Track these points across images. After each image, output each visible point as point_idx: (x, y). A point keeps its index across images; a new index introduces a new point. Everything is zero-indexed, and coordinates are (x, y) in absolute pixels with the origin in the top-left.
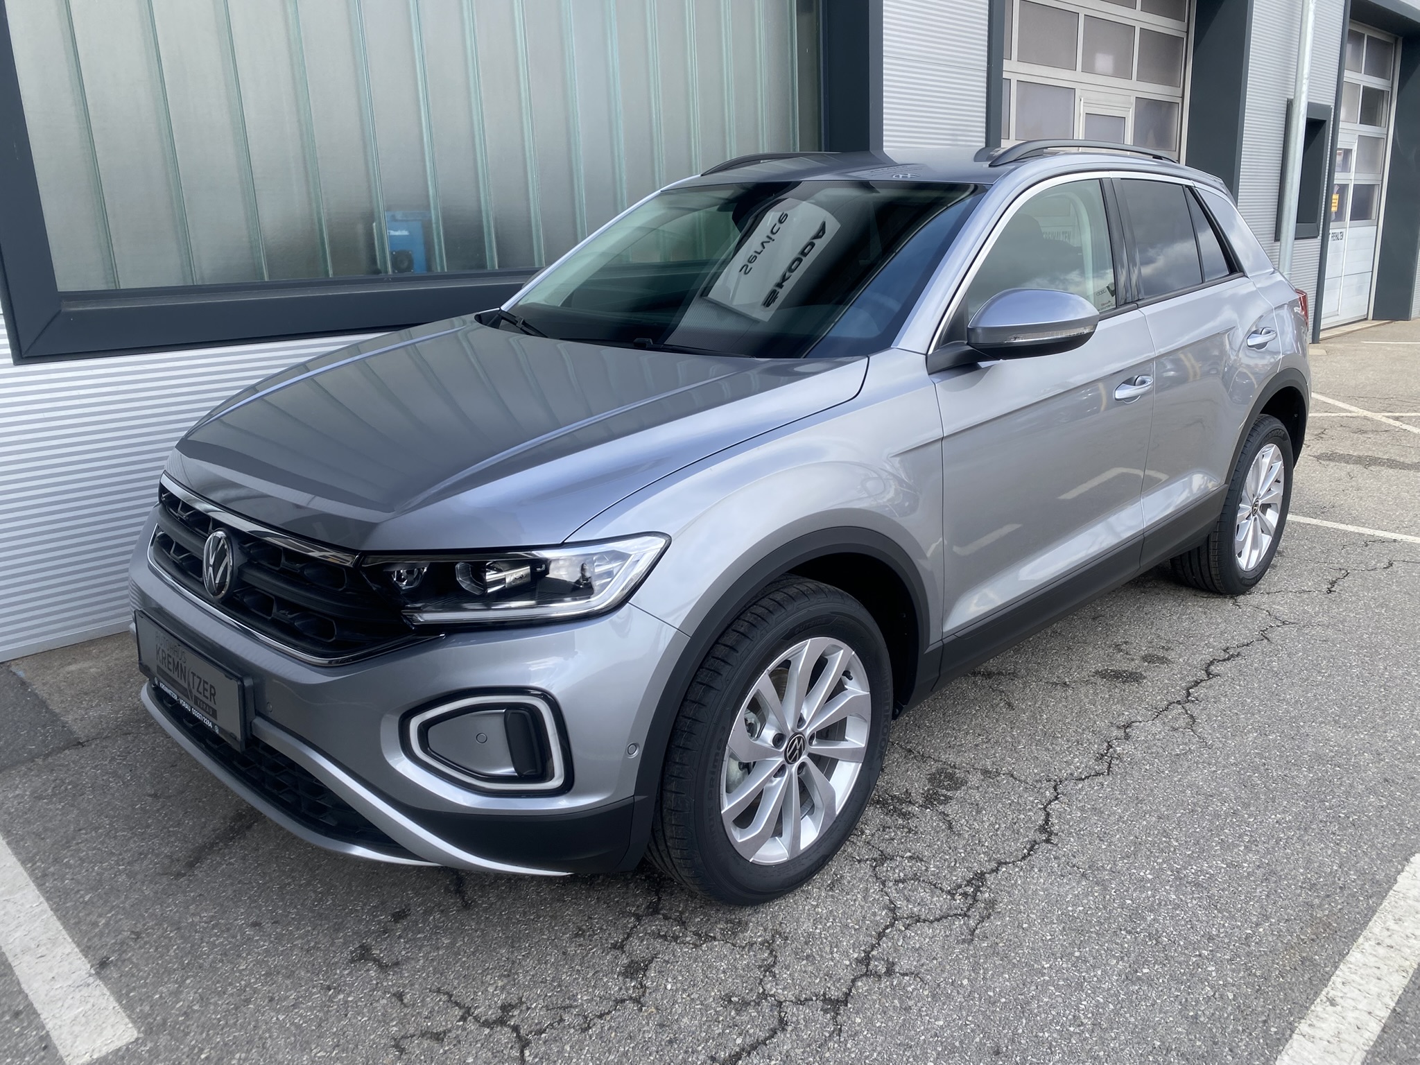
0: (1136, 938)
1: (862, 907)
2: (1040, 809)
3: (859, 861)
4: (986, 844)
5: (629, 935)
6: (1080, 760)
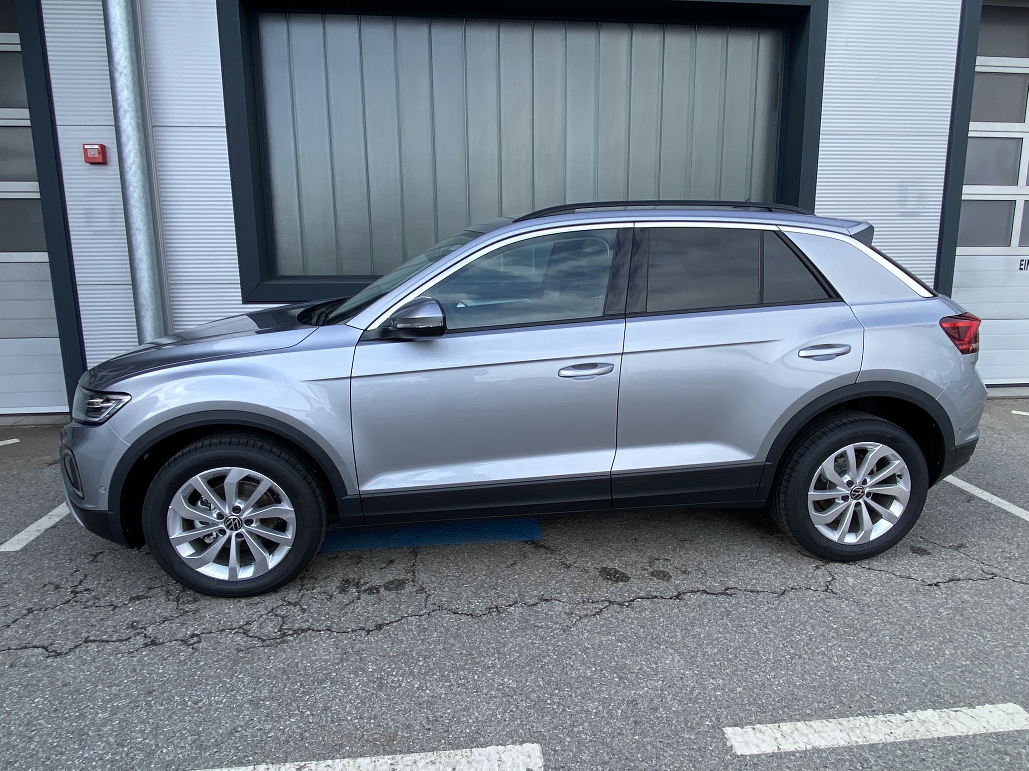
2: (402, 616)
6: (478, 605)
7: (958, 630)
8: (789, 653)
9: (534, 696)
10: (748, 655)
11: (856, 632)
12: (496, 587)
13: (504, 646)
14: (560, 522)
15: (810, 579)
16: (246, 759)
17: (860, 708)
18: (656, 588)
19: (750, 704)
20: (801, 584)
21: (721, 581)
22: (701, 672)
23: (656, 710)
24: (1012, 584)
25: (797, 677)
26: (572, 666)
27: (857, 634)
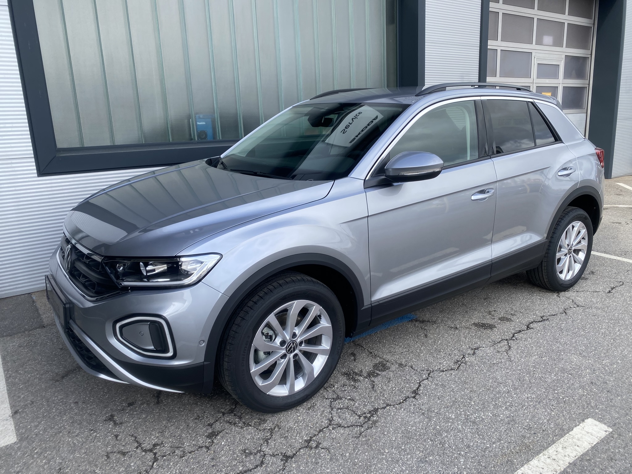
0: (433, 443)
1: (318, 418)
2: (418, 383)
3: (326, 399)
4: (386, 396)
5: (217, 421)
6: (447, 363)
15: (564, 303)
20: (565, 306)
21: (533, 314)
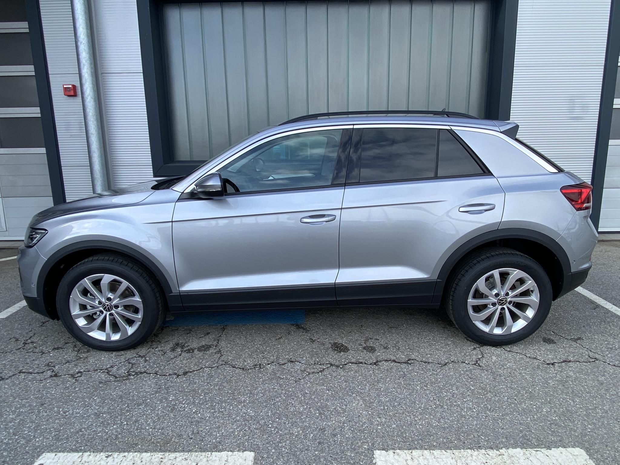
1: (110, 363)
2: (201, 368)
6: (250, 362)
7: (557, 396)
8: (435, 404)
9: (262, 422)
10: (408, 404)
11: (486, 393)
12: (264, 352)
13: (255, 390)
14: (318, 313)
15: (467, 356)
16: (80, 448)
17: (471, 444)
18: (363, 357)
19: (398, 436)
20: (460, 359)
21: (407, 354)
22: (372, 413)
23: (335, 435)
24: (607, 366)
25: (435, 420)
26: (292, 404)
27: (486, 394)
